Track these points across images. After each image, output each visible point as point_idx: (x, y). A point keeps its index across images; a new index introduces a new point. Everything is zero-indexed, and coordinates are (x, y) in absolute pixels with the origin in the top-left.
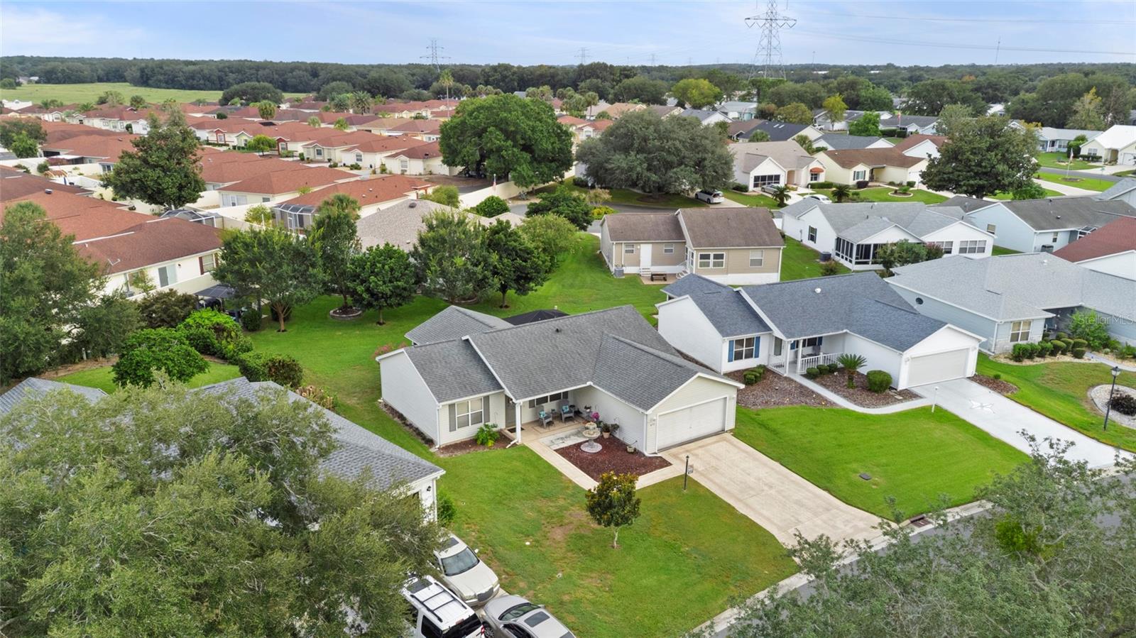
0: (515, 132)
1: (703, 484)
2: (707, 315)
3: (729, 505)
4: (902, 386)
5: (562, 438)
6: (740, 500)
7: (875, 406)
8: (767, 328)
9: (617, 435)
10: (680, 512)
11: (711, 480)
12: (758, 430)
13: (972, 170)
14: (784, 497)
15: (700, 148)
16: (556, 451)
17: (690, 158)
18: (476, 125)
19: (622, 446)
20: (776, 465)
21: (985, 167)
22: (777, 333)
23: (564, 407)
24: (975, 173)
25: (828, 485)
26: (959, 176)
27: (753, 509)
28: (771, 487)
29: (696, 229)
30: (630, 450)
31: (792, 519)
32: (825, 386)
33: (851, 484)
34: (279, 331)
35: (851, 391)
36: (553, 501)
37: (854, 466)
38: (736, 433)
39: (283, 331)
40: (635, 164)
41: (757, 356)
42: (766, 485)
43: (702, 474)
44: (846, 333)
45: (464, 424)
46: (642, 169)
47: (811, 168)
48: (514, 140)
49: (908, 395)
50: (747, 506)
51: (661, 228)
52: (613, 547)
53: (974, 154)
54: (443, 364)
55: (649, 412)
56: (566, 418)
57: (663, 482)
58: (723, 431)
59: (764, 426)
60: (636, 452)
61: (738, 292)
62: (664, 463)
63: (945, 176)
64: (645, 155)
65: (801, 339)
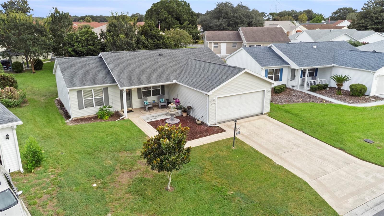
0: (172, 12)
1: (247, 143)
2: (252, 57)
3: (268, 158)
4: (373, 93)
5: (156, 116)
6: (276, 155)
7: (358, 103)
8: (287, 63)
9: (192, 114)
10: (228, 162)
11: (254, 141)
12: (285, 114)
13: (373, 21)
14: (309, 153)
15: (250, 17)
16: (148, 123)
17: (246, 21)
18: (156, 9)
19: (193, 120)
20: (300, 133)
21: (380, 20)
22: (294, 65)
23: (161, 100)
24: (375, 22)
25: (342, 146)
26: (367, 24)
27: (287, 161)
28: (299, 147)
29: (248, 35)
30: (198, 122)
31: (320, 169)
32: (322, 94)
33: (359, 145)
34: (32, 73)
35: (340, 96)
36: (131, 153)
37: (358, 134)
38: (271, 115)
39: (34, 73)
40: (222, 23)
41: (281, 80)
42: (295, 145)
43: (246, 137)
44: (333, 66)
45: (89, 105)
46: (225, 25)
47: (296, 30)
48: (172, 16)
49: (376, 98)
50: (282, 159)
51: (231, 36)
52: (167, 190)
53: (375, 14)
54: (80, 68)
55: (210, 93)
56: (162, 106)
57: (218, 141)
58: (262, 113)
59: (289, 112)
60: (202, 124)
61: (270, 47)
62: (221, 130)
63: (360, 25)
64: (227, 19)
65: (308, 68)
